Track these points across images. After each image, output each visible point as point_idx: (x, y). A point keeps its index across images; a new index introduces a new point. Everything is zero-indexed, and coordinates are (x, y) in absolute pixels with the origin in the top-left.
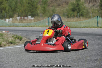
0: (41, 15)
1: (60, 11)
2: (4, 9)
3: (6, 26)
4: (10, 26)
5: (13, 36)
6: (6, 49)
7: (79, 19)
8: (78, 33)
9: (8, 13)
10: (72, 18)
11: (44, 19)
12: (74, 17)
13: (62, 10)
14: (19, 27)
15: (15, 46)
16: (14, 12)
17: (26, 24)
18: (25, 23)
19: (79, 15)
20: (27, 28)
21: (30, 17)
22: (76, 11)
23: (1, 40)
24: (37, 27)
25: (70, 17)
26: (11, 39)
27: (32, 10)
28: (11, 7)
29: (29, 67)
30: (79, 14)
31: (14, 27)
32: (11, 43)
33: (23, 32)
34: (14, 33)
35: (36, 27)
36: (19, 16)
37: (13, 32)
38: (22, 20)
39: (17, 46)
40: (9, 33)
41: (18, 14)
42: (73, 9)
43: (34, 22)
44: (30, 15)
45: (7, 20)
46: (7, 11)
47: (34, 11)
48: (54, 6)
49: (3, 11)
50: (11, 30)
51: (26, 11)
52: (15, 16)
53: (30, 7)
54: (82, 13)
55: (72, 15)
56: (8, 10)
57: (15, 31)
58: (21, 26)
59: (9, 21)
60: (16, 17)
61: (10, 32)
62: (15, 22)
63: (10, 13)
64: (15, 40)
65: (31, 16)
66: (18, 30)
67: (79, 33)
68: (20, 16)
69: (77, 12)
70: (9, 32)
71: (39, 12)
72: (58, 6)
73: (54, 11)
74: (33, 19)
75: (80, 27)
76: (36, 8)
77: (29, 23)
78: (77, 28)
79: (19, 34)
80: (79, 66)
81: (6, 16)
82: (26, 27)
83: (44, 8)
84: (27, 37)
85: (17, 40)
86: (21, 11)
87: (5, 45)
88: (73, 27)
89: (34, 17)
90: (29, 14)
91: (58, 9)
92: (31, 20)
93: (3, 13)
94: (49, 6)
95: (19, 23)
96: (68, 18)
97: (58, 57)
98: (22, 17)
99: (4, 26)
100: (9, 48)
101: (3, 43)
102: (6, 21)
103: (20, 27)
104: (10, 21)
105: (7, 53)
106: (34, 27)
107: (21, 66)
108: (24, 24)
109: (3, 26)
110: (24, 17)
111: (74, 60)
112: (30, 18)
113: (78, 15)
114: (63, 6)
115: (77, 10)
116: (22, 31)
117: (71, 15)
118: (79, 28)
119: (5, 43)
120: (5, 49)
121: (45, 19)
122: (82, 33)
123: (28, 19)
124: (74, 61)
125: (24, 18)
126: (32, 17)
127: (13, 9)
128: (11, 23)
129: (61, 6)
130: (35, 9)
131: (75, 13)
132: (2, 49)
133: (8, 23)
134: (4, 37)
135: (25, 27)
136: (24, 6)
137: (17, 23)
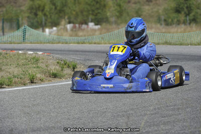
0: (113, 19)
1: (152, 12)
2: (41, 8)
3: (44, 43)
4: (52, 43)
5: (58, 63)
6: (44, 87)
7: (189, 29)
8: (187, 55)
9: (49, 16)
10: (174, 26)
11: (119, 29)
12: (179, 24)
13: (155, 10)
14: (70, 43)
15: (62, 82)
16: (61, 15)
17: (84, 38)
18: (81, 36)
19: (190, 20)
20: (87, 47)
21: (91, 25)
22: (183, 13)
23: (35, 69)
24: (106, 44)
25: (171, 25)
26: (54, 67)
27: (96, 12)
28: (54, 4)
29: (89, 122)
30: (188, 18)
31: (60, 45)
32: (55, 76)
33: (78, 53)
34: (60, 57)
35: (103, 45)
36: (70, 23)
37: (58, 54)
38: (75, 31)
39: (67, 81)
40: (50, 56)
41: (69, 18)
42: (176, 8)
43: (101, 34)
44: (92, 22)
45: (47, 30)
46: (47, 14)
47: (99, 13)
48: (139, 2)
49: (40, 13)
50: (54, 50)
51: (85, 13)
52: (63, 22)
53: (92, 4)
54: (194, 16)
55: (176, 20)
56: (49, 10)
57: (63, 52)
58: (74, 43)
59: (50, 33)
60: (65, 24)
61: (52, 55)
62: (62, 35)
63: (53, 17)
64: (62, 70)
65: (94, 22)
66: (68, 51)
67: (189, 55)
68: (73, 23)
69: (185, 13)
70: (50, 53)
71: (108, 14)
72: (147, 3)
73: (140, 12)
74: (99, 29)
75: (191, 44)
76: (105, 6)
77: (90, 35)
78: (185, 46)
79: (70, 58)
80: (189, 120)
81: (45, 23)
82: (85, 45)
83: (120, 6)
84: (86, 64)
85: (65, 69)
86: (74, 13)
87: (42, 80)
88: (176, 45)
89: (100, 25)
90: (90, 20)
91: (147, 9)
92: (95, 30)
93: (38, 16)
94: (129, 2)
95: (71, 36)
96: (167, 27)
97: (146, 103)
98: (77, 25)
99: (41, 43)
100: (51, 85)
101: (39, 76)
102: (44, 33)
103: (72, 44)
104: (53, 33)
105: (46, 96)
106: (99, 44)
107: (74, 121)
108: (80, 38)
109: (38, 43)
110: (81, 25)
111: (178, 109)
112: (93, 26)
113: (186, 20)
114: (158, 2)
115: (185, 10)
116: (76, 52)
117: (172, 21)
118: (188, 45)
119: (42, 76)
120: (42, 87)
121: (122, 27)
122: (195, 56)
123: (89, 29)
124: (178, 112)
125: (79, 27)
126: (96, 24)
127: (58, 8)
128: (55, 37)
129: (154, 2)
130: (102, 10)
131: (182, 17)
132: (37, 88)
133: (49, 36)
134: (40, 65)
135: (82, 43)
136: (79, 3)
137: (66, 37)
